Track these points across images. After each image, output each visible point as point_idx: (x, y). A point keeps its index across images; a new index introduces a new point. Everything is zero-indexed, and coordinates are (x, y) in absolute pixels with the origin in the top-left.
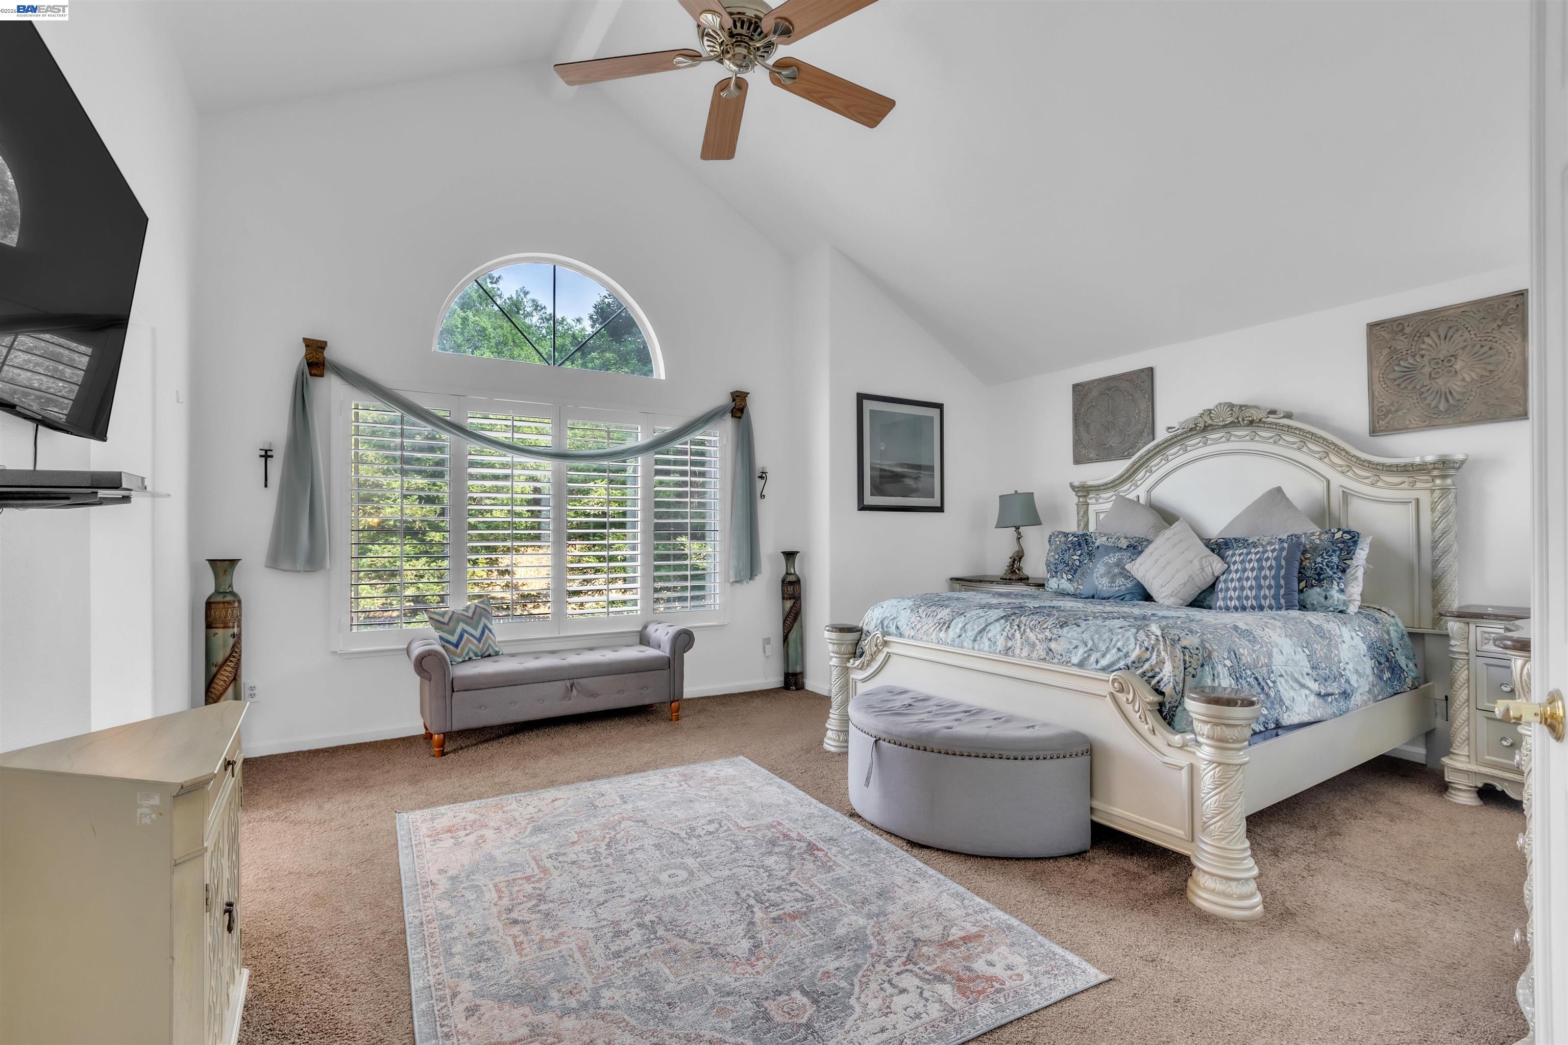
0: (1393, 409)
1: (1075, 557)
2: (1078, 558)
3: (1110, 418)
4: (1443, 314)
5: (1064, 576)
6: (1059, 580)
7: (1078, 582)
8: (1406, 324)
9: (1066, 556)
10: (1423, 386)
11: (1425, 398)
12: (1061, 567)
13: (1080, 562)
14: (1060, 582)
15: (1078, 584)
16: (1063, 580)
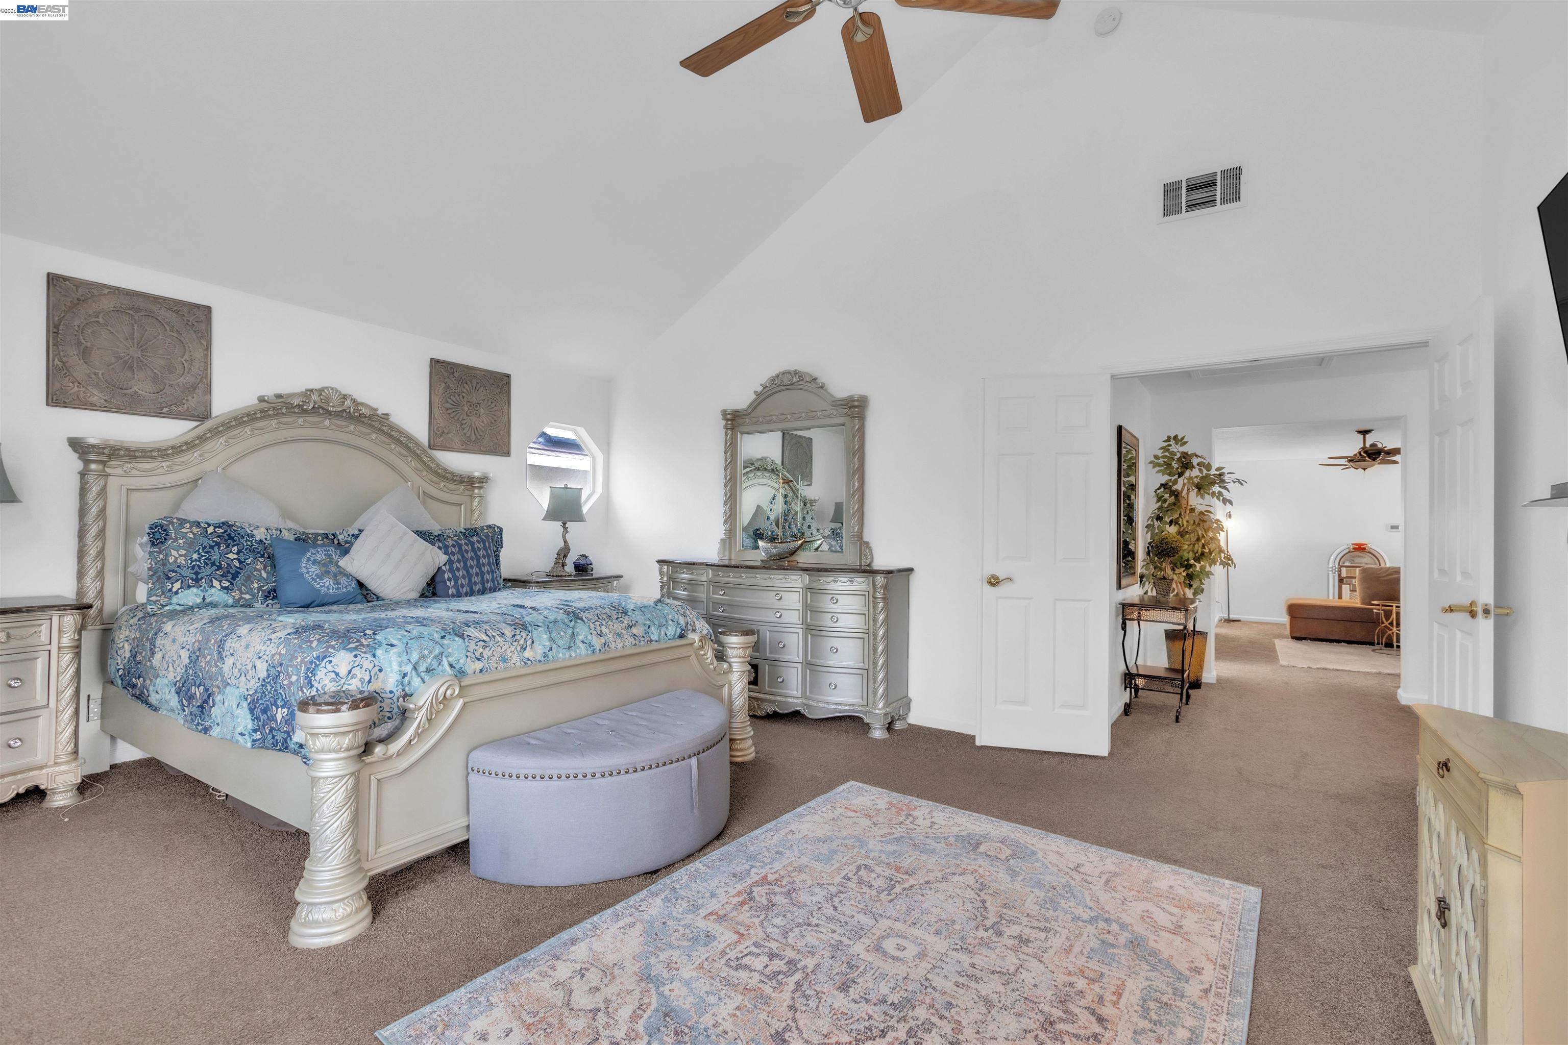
0: (446, 431)
1: (231, 556)
2: (236, 556)
3: (135, 353)
4: (473, 372)
5: (216, 583)
6: (205, 591)
7: (240, 590)
8: (455, 370)
9: (215, 555)
10: (463, 419)
11: (464, 429)
12: (208, 570)
13: (240, 562)
14: (207, 594)
15: (242, 593)
16: (213, 590)
